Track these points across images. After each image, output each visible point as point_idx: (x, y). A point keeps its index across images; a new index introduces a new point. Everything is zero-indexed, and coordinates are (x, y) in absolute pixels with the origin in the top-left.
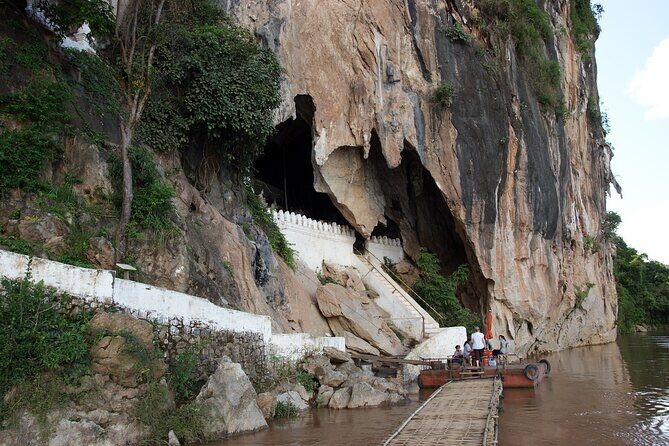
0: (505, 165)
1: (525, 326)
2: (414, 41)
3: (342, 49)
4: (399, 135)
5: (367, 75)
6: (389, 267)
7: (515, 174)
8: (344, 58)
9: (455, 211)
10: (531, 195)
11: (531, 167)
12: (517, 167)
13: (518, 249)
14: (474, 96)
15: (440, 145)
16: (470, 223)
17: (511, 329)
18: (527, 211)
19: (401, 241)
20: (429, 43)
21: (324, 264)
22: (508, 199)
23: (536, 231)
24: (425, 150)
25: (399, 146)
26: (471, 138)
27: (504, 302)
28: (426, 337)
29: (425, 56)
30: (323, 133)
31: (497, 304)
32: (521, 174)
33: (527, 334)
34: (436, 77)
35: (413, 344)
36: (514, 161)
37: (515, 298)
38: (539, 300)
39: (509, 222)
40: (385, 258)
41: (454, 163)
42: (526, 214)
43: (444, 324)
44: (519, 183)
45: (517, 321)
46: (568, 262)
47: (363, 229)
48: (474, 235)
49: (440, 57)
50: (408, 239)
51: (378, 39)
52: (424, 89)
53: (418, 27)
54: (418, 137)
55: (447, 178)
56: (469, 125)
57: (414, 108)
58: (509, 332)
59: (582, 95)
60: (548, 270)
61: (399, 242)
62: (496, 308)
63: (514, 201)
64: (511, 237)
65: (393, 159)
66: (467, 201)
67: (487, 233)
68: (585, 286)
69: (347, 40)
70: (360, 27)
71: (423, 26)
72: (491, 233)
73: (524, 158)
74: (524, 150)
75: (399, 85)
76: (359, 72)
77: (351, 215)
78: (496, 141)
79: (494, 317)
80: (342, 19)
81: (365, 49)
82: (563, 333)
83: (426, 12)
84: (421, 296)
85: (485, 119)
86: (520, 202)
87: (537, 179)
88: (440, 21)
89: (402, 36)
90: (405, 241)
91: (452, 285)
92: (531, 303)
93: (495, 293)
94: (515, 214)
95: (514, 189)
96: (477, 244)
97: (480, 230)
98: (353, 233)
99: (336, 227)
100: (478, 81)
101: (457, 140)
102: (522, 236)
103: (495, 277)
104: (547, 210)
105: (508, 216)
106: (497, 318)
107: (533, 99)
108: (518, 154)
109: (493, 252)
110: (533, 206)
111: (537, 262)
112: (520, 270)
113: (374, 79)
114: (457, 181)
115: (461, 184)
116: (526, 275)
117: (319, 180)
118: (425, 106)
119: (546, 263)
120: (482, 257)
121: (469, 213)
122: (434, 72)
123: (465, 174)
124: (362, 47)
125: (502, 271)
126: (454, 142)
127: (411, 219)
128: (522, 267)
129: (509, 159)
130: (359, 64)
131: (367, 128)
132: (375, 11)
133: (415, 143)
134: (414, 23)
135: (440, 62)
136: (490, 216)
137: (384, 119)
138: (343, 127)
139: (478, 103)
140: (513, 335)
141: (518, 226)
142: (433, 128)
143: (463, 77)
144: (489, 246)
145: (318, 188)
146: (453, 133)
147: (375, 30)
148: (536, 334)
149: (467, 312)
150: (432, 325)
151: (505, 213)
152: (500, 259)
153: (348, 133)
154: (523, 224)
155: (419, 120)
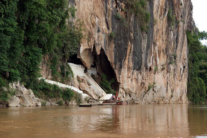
0: (126, 53)
1: (128, 95)
2: (106, 18)
3: (87, 22)
4: (100, 46)
5: (93, 29)
6: (93, 76)
7: (129, 55)
8: (88, 25)
9: (112, 66)
10: (133, 60)
11: (134, 52)
12: (130, 52)
13: (128, 74)
14: (120, 35)
15: (110, 49)
16: (115, 69)
17: (124, 95)
18: (132, 64)
19: (96, 68)
20: (109, 19)
21: (77, 76)
22: (127, 61)
23: (134, 70)
24: (106, 50)
25: (100, 49)
26: (118, 47)
27: (123, 88)
28: (103, 96)
29: (108, 23)
30: (82, 45)
31: (121, 89)
32: (131, 54)
33: (129, 97)
34: (111, 29)
35: (99, 97)
36: (129, 51)
37: (126, 87)
38: (133, 88)
39: (126, 67)
40: (92, 74)
41: (113, 53)
42: (131, 65)
43: (107, 93)
44: (130, 57)
45: (126, 93)
46: (147, 76)
47: (88, 67)
48: (116, 72)
49: (112, 23)
50: (98, 68)
51: (97, 19)
52: (107, 33)
53: (107, 15)
54: (105, 47)
55: (111, 58)
56: (118, 43)
57: (104, 39)
58: (123, 96)
59: (165, 10)
60: (137, 80)
61: (96, 69)
62: (121, 90)
63: (128, 62)
64: (126, 71)
65: (98, 53)
66: (115, 63)
67: (120, 71)
68: (153, 83)
69: (89, 20)
70: (93, 16)
71: (109, 14)
72: (121, 71)
73: (132, 50)
74: (132, 48)
75: (101, 32)
76: (91, 29)
77: (85, 64)
78: (125, 47)
79: (120, 92)
80: (88, 15)
81: (94, 22)
82: (144, 98)
83: (110, 9)
84: (102, 86)
85: (122, 41)
86: (130, 62)
87: (136, 55)
88: (113, 11)
89: (103, 17)
90: (97, 68)
91: (110, 84)
92: (130, 89)
93: (121, 86)
94: (128, 65)
95: (129, 59)
96: (117, 74)
97: (118, 70)
98: (84, 67)
99: (80, 66)
100: (122, 30)
101: (114, 47)
102: (130, 71)
103: (121, 82)
104: (138, 63)
105: (126, 66)
106: (121, 92)
107: (139, 28)
108: (131, 49)
109: (121, 76)
110: (134, 63)
111: (134, 78)
112: (128, 80)
113: (95, 30)
114: (113, 58)
115: (114, 59)
116: (130, 81)
117: (79, 55)
118: (107, 38)
119: (136, 78)
120: (118, 77)
121: (115, 66)
122: (110, 28)
123: (115, 57)
124: (93, 22)
125: (123, 81)
126: (113, 48)
127: (99, 62)
128: (129, 79)
129: (128, 51)
130: (92, 26)
131: (93, 44)
132: (97, 12)
133: (104, 48)
134: (106, 14)
135: (112, 25)
136: (121, 67)
137: (97, 42)
138: (86, 43)
139: (121, 36)
140: (124, 97)
141: (129, 68)
142: (109, 44)
143: (118, 29)
144: (120, 74)
145: (78, 57)
146: (113, 45)
147: (96, 17)
148: (132, 97)
149: (113, 90)
150: (104, 93)
151: (125, 65)
152: (123, 78)
153: (88, 45)
154: (130, 68)
155: (105, 42)
